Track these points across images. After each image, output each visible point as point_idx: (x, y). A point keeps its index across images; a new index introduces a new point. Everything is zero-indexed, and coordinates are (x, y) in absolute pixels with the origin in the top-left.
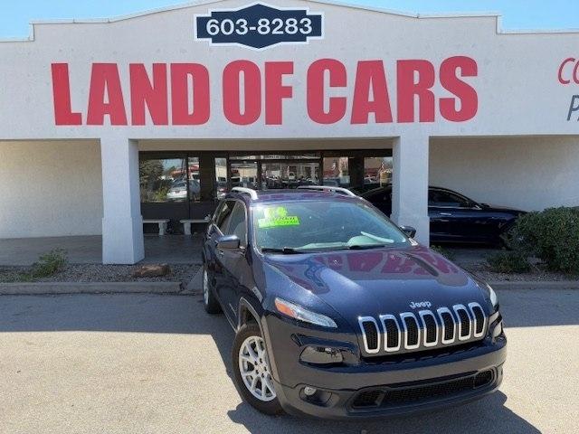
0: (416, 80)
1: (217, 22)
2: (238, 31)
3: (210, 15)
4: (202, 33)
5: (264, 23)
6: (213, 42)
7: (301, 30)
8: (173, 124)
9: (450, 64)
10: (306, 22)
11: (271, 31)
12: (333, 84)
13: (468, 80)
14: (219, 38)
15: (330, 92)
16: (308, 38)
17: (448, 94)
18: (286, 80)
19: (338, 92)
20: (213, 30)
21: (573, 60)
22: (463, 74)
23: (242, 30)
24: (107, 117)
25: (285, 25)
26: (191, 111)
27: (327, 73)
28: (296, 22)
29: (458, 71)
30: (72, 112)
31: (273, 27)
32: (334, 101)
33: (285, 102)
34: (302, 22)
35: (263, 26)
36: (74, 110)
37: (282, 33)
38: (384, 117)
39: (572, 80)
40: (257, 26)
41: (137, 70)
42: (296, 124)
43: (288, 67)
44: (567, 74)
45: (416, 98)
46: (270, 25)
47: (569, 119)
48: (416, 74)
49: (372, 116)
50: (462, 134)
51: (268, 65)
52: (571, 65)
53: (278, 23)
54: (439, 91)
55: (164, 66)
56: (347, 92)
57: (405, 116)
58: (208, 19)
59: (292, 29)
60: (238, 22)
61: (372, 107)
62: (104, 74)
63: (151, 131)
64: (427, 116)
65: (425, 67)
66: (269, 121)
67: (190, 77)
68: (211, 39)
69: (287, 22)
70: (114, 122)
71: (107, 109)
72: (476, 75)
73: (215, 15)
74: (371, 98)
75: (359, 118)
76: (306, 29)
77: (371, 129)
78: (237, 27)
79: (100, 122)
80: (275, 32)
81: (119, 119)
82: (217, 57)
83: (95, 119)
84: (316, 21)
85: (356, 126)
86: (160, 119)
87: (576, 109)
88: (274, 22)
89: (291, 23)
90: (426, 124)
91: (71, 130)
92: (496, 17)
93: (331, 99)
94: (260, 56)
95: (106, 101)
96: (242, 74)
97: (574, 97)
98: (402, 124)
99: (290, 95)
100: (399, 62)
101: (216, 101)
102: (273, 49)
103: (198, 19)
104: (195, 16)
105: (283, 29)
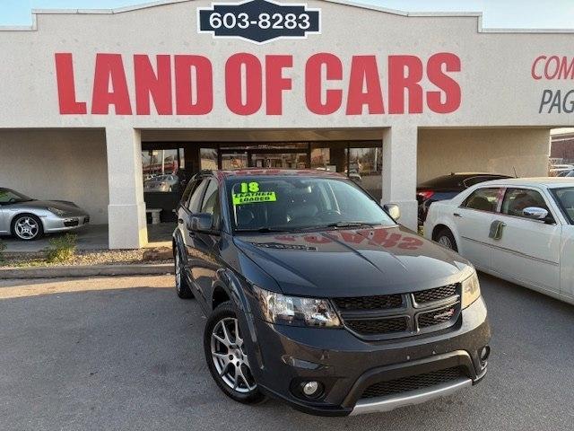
0: (406, 75)
1: (219, 15)
2: (239, 25)
3: (212, 9)
4: (205, 26)
5: (265, 18)
6: (216, 35)
7: (300, 25)
8: (179, 112)
9: (436, 60)
10: (304, 18)
11: (272, 25)
12: (330, 77)
13: (452, 75)
14: (221, 32)
15: (327, 85)
16: (306, 33)
17: (434, 88)
18: (286, 73)
19: (335, 85)
20: (216, 23)
21: (544, 58)
22: (448, 70)
23: (244, 24)
24: (112, 107)
25: (284, 20)
26: (194, 102)
27: (324, 67)
28: (295, 17)
29: (444, 66)
30: (77, 101)
31: (273, 21)
32: (330, 93)
33: (284, 92)
34: (300, 17)
35: (264, 21)
36: (79, 99)
37: (282, 27)
38: (376, 108)
39: (542, 74)
40: (258, 20)
41: (141, 61)
42: (295, 115)
43: (287, 61)
44: (539, 71)
45: (406, 91)
46: (271, 20)
47: (540, 112)
48: (406, 69)
49: (365, 107)
50: (447, 125)
51: (269, 58)
52: (542, 63)
53: (277, 18)
54: (427, 85)
55: (168, 57)
56: (343, 85)
57: (396, 108)
58: (212, 12)
59: (291, 24)
60: (240, 16)
61: (365, 99)
62: (108, 65)
63: (155, 121)
64: (416, 108)
65: (414, 62)
66: (269, 113)
67: (193, 69)
68: (213, 32)
69: (287, 17)
70: (119, 112)
71: (112, 99)
72: (459, 70)
73: (217, 9)
74: (365, 90)
75: (354, 109)
76: (304, 24)
77: (365, 120)
78: (238, 20)
79: (105, 112)
80: (275, 26)
81: (124, 109)
82: (219, 49)
83: (100, 108)
84: (314, 17)
85: (350, 117)
86: (164, 109)
87: (547, 103)
88: (274, 17)
89: (291, 18)
90: (415, 115)
91: (76, 119)
92: (477, 17)
93: (328, 91)
94: (261, 50)
95: (111, 90)
96: (243, 67)
97: (545, 91)
98: (393, 116)
99: (289, 87)
100: (390, 57)
101: (219, 92)
102: (273, 43)
103: (201, 12)
104: (198, 9)
105: (282, 24)
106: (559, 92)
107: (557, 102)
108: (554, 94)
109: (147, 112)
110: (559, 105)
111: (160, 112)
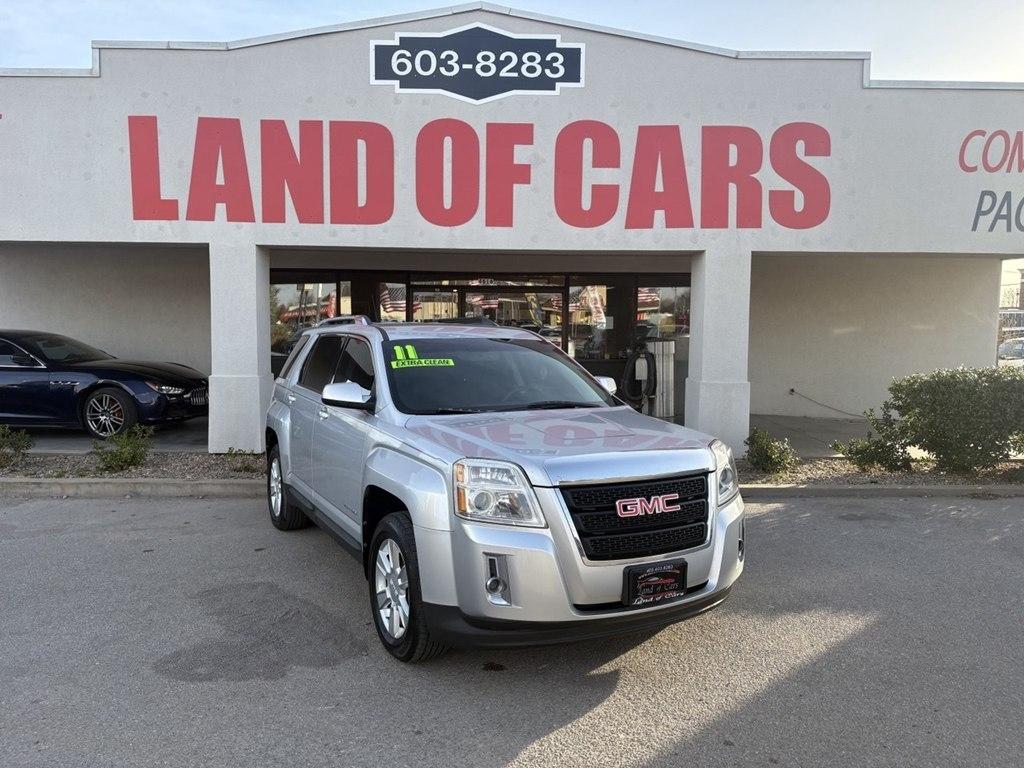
0: (733, 161)
1: (408, 54)
2: (443, 70)
3: (396, 42)
4: (383, 71)
5: (486, 58)
6: (401, 87)
7: (548, 72)
8: (333, 221)
9: (786, 136)
10: (555, 59)
11: (498, 71)
12: (597, 163)
13: (816, 162)
15: (593, 176)
16: (558, 85)
17: (784, 185)
18: (521, 154)
19: (606, 176)
20: (402, 67)
21: (982, 133)
22: (808, 153)
23: (450, 68)
24: (221, 209)
25: (520, 63)
26: (362, 201)
27: (588, 144)
28: (538, 58)
29: (800, 146)
30: (162, 198)
31: (500, 65)
32: (596, 189)
33: (518, 189)
34: (549, 58)
35: (485, 63)
36: (165, 195)
37: (516, 75)
38: (679, 218)
39: (981, 167)
40: (475, 63)
41: (273, 131)
42: (536, 226)
43: (524, 133)
44: (973, 157)
45: (733, 189)
46: (497, 62)
47: (974, 228)
48: (733, 150)
49: (659, 215)
50: (803, 249)
51: (492, 128)
52: (978, 143)
53: (508, 60)
54: (769, 179)
55: (318, 125)
56: (620, 177)
57: (714, 217)
58: (393, 49)
59: (531, 69)
60: (443, 56)
61: (659, 201)
62: (218, 136)
63: (293, 232)
64: (749, 218)
65: (747, 138)
66: (490, 223)
67: (361, 145)
68: (397, 83)
69: (525, 58)
70: (233, 216)
71: (221, 194)
72: (828, 154)
73: (405, 43)
74: (659, 187)
75: (639, 219)
76: (555, 70)
77: (659, 238)
78: (441, 63)
79: (210, 217)
80: (503, 73)
81: (240, 212)
82: (406, 112)
83: (201, 211)
84: (572, 57)
85: (632, 232)
86: (309, 214)
87: (987, 212)
88: (502, 58)
89: (531, 59)
90: (748, 232)
91: (161, 228)
92: (861, 60)
93: (594, 187)
94: (478, 113)
95: (220, 180)
96: (448, 142)
97: (984, 194)
98: (709, 231)
99: (526, 179)
100: (705, 129)
101: (403, 186)
102: (500, 102)
103: (378, 48)
104: (373, 44)
105: (517, 68)
106: (1008, 196)
107: (1004, 212)
108: (1000, 199)
109: (281, 219)
110: (1008, 217)
111: (303, 219)
